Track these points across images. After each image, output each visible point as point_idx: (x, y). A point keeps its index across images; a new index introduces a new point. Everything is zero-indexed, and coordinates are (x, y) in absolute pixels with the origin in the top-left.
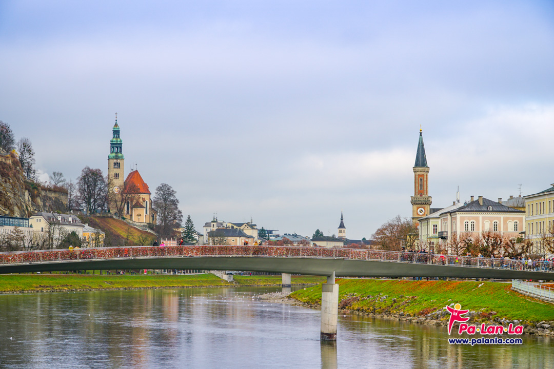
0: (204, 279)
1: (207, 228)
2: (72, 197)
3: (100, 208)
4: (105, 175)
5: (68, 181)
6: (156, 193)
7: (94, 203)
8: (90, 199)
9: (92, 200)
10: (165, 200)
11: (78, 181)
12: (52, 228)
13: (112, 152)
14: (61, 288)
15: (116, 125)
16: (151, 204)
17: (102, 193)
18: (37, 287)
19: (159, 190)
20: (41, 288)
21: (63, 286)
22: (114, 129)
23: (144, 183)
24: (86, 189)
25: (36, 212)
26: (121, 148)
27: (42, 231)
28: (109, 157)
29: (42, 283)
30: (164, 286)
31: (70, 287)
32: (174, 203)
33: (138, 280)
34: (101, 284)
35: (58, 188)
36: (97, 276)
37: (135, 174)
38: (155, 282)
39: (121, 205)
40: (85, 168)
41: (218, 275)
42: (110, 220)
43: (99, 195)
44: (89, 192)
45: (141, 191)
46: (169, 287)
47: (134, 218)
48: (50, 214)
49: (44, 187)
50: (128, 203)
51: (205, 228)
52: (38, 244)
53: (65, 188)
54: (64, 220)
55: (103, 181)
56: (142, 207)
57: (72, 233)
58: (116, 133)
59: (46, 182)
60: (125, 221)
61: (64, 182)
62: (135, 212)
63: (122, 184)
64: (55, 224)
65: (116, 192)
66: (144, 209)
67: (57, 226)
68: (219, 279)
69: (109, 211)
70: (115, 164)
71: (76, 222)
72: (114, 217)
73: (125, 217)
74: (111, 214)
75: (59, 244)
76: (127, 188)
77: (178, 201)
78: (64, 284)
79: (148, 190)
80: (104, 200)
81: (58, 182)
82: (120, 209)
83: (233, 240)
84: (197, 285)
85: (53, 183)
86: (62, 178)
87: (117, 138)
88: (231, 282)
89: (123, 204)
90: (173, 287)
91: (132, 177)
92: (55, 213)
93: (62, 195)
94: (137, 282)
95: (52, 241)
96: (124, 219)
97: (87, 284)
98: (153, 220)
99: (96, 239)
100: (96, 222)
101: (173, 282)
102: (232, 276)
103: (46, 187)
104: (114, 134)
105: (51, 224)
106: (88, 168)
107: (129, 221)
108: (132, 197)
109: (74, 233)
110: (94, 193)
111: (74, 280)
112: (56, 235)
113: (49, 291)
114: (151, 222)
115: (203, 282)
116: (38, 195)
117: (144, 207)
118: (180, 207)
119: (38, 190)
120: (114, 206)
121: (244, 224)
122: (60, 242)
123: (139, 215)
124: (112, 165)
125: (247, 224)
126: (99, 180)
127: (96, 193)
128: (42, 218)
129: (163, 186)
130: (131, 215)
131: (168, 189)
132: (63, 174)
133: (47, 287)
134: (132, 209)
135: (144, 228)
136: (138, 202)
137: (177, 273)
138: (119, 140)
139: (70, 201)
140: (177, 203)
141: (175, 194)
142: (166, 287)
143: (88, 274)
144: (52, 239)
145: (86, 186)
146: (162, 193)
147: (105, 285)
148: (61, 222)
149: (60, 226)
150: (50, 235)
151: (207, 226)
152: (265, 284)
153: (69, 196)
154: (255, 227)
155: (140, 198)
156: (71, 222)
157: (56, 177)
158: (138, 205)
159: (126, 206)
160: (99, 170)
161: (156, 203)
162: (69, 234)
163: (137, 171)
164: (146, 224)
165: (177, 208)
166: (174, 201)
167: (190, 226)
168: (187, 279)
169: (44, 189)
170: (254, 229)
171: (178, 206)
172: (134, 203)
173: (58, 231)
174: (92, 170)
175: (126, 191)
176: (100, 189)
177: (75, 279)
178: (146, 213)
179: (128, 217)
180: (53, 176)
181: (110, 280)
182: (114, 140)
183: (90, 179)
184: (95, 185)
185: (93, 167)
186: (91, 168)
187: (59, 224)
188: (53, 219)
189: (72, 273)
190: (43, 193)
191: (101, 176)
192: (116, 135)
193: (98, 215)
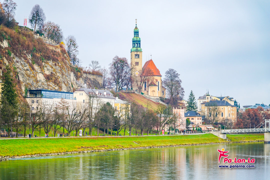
0: (207, 138)
1: (200, 100)
2: (105, 79)
3: (126, 87)
4: (129, 62)
5: (102, 67)
6: (166, 76)
7: (122, 83)
8: (119, 80)
9: (120, 80)
10: (172, 80)
11: (110, 66)
12: (92, 100)
13: (134, 47)
14: (99, 148)
15: (136, 28)
16: (162, 83)
17: (127, 75)
18: (79, 148)
19: (168, 74)
20: (83, 149)
21: (101, 146)
22: (135, 30)
23: (157, 69)
24: (116, 72)
25: (79, 88)
26: (140, 44)
27: (84, 102)
28: (131, 51)
29: (83, 145)
30: (179, 144)
31: (106, 147)
32: (179, 82)
33: (159, 140)
34: (131, 144)
35: (95, 71)
36: (128, 137)
37: (150, 63)
38: (172, 141)
39: (141, 84)
40: (115, 57)
41: (215, 134)
42: (133, 95)
43: (125, 76)
44: (118, 74)
45: (154, 74)
46: (183, 145)
47: (150, 93)
48: (90, 90)
49: (85, 71)
50: (145, 83)
51: (199, 101)
52: (80, 113)
53: (101, 72)
54: (101, 94)
55: (128, 66)
56: (155, 85)
57: (107, 103)
58: (136, 33)
59: (87, 67)
60: (143, 95)
61: (99, 68)
62: (151, 89)
63: (141, 69)
64: (93, 97)
65: (136, 75)
66: (157, 87)
67: (95, 98)
68: (217, 138)
69: (132, 89)
70: (136, 55)
71: (109, 95)
72: (136, 92)
73: (143, 93)
74: (133, 90)
75: (97, 112)
76: (145, 72)
77: (181, 81)
78: (101, 145)
79: (159, 74)
80: (129, 80)
81: (96, 68)
82: (140, 87)
83: (222, 109)
84: (203, 143)
85: (92, 68)
86: (98, 65)
87: (137, 37)
88: (226, 140)
89: (142, 83)
90: (185, 145)
91: (148, 64)
92: (93, 88)
93: (99, 77)
94: (158, 142)
95: (92, 110)
96: (143, 94)
97: (120, 144)
98: (163, 95)
99: (126, 108)
100: (123, 96)
101: (185, 141)
102: (226, 135)
103: (87, 71)
104: (135, 34)
105: (90, 97)
106: (117, 57)
107: (147, 95)
108: (148, 78)
109: (108, 104)
110: (122, 75)
111: (109, 141)
112: (95, 105)
113: (89, 151)
114: (162, 96)
115: (206, 140)
116: (81, 76)
117: (157, 86)
118: (182, 85)
119: (81, 73)
120: (136, 85)
121: (225, 97)
122: (98, 110)
123: (154, 91)
124: (134, 56)
125: (227, 97)
126: (125, 66)
127: (123, 75)
128: (83, 92)
129: (170, 70)
130: (148, 91)
131: (174, 73)
132: (99, 62)
133: (88, 147)
134: (148, 87)
135: (157, 100)
136: (152, 82)
137: (186, 133)
138: (138, 38)
139: (104, 81)
140: (180, 83)
141: (179, 76)
142: (180, 145)
143: (120, 135)
144: (91, 108)
145: (116, 70)
146: (170, 75)
147: (135, 145)
148: (98, 95)
149: (98, 98)
150: (90, 105)
151: (201, 99)
152: (248, 140)
153: (103, 78)
154: (232, 100)
155: (154, 79)
156: (106, 96)
157: (94, 64)
158: (153, 84)
159: (144, 85)
160: (125, 59)
161: (165, 82)
162: (105, 105)
163: (151, 60)
164: (158, 98)
165: (180, 86)
166: (178, 81)
167: (192, 98)
168: (194, 138)
169: (85, 72)
170: (232, 101)
171: (181, 85)
172: (149, 83)
173: (96, 102)
174: (120, 59)
175: (144, 74)
176: (126, 72)
177: (111, 140)
178: (158, 90)
179: (145, 92)
180: (91, 64)
181: (138, 141)
182: (135, 38)
183: (119, 65)
184: (122, 70)
185: (121, 57)
186: (119, 57)
187: (97, 97)
188: (92, 93)
189: (108, 135)
190: (85, 75)
191: (126, 63)
192: (136, 35)
193: (124, 91)
